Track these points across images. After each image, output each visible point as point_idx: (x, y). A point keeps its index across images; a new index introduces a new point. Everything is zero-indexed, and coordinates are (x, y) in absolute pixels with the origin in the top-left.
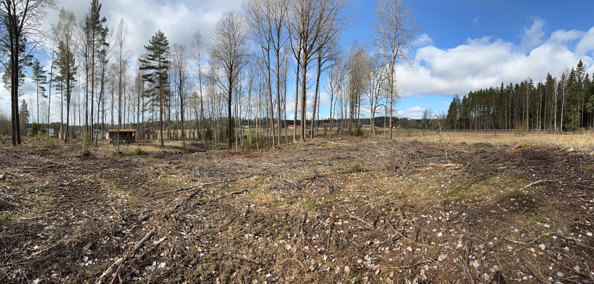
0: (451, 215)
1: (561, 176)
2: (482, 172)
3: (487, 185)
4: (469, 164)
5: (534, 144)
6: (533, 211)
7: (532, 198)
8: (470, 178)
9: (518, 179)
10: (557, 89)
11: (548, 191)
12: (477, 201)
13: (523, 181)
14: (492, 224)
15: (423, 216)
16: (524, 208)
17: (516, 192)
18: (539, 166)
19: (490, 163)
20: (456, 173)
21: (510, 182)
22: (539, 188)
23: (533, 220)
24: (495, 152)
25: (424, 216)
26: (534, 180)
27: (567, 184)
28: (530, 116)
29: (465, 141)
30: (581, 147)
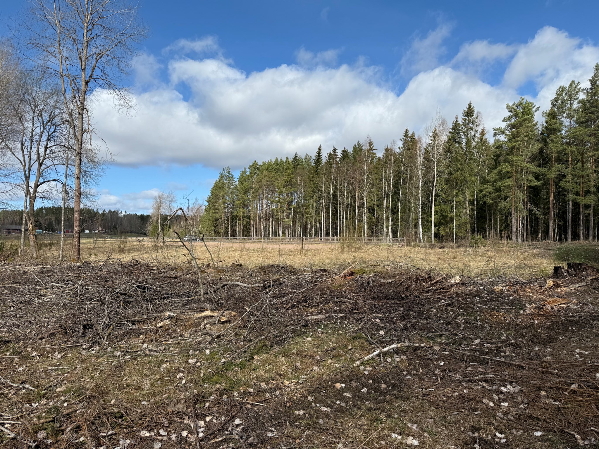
0: (208, 425)
1: (437, 336)
2: (275, 327)
3: (285, 355)
4: (248, 310)
5: (380, 269)
6: (383, 410)
7: (380, 382)
8: (250, 341)
9: (350, 341)
10: (422, 160)
11: (412, 367)
12: (265, 391)
13: (360, 346)
14: (298, 441)
15: (145, 434)
16: (363, 403)
17: (346, 370)
18: (390, 313)
19: (293, 307)
20: (222, 332)
21: (334, 349)
22: (394, 361)
23: (383, 429)
24: (301, 285)
25: (148, 434)
26: (382, 343)
27: (450, 351)
28: (371, 210)
29: (240, 262)
30: (476, 274)
